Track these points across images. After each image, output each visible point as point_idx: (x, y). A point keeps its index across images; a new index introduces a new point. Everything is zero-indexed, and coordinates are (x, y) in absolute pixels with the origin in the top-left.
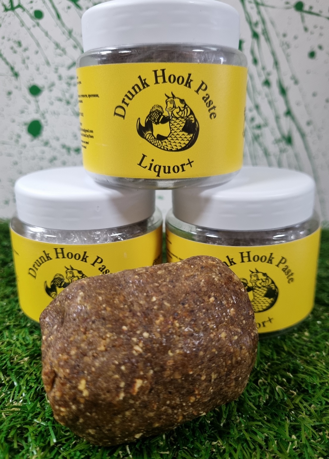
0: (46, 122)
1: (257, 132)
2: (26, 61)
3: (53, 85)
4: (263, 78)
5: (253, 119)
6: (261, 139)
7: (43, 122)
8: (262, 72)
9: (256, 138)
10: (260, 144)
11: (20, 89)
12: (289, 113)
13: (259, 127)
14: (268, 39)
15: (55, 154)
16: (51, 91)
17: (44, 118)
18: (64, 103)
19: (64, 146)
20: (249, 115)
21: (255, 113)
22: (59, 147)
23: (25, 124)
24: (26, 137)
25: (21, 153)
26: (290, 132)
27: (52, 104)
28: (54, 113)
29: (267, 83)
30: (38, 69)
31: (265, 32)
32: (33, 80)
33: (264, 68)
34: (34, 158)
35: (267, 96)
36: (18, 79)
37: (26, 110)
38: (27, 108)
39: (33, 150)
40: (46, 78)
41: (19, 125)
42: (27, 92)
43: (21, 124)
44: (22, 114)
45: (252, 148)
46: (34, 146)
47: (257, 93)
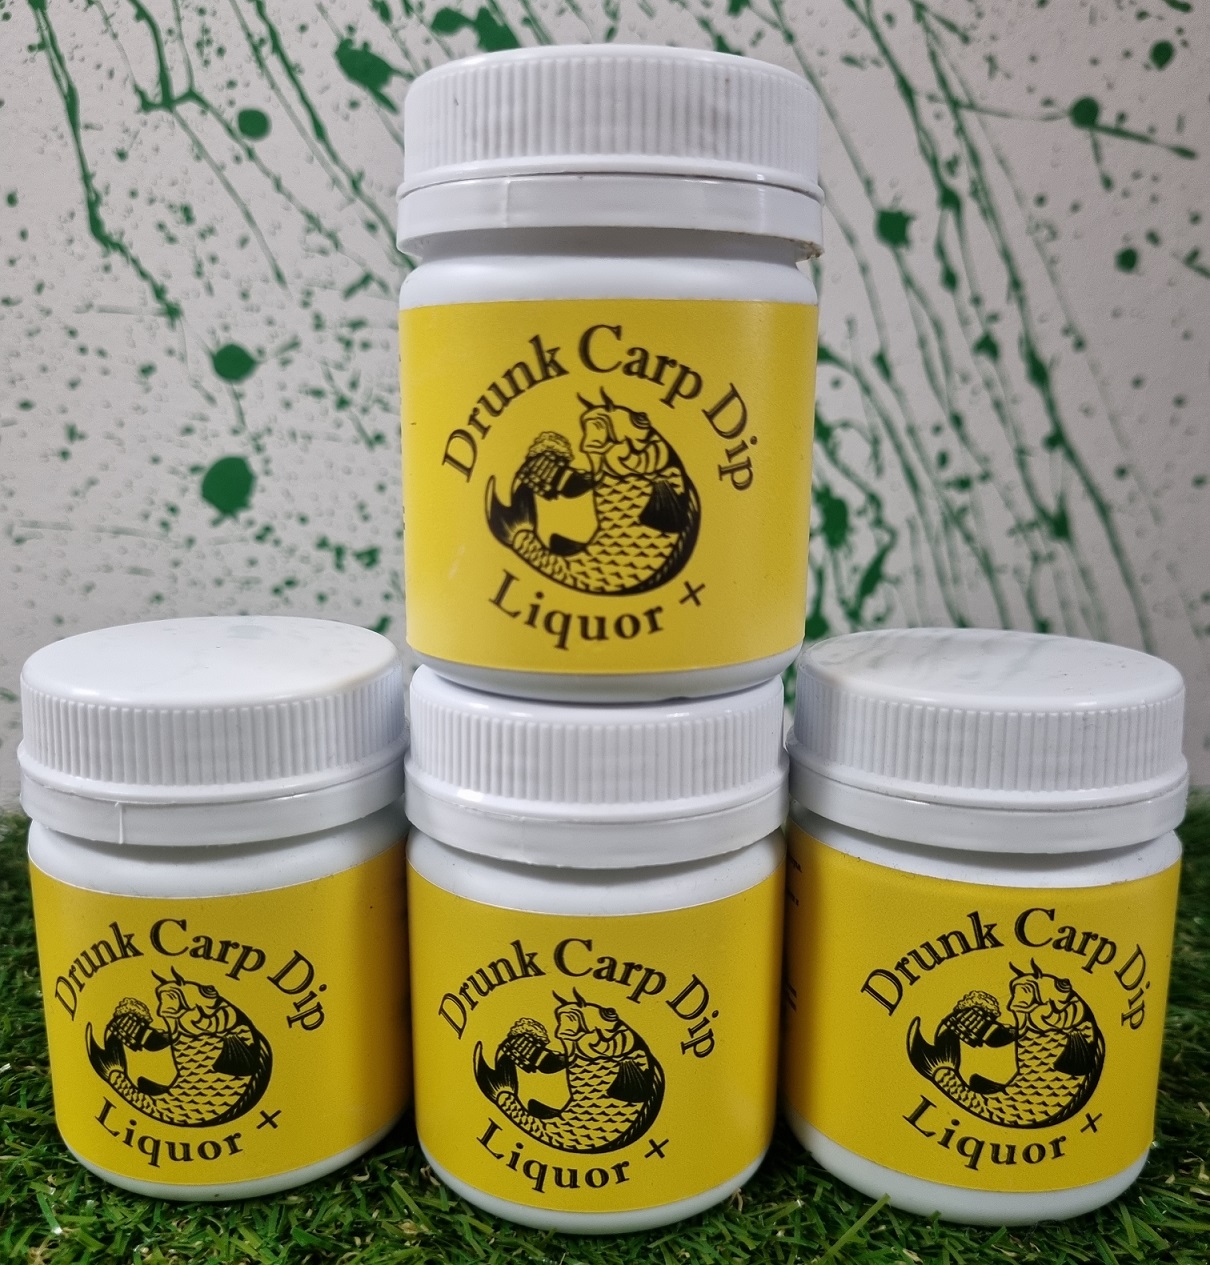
0: (267, 461)
1: (959, 499)
2: (207, 267)
3: (294, 344)
4: (977, 331)
5: (943, 459)
6: (970, 522)
7: (255, 464)
8: (971, 311)
9: (955, 518)
10: (968, 538)
11: (183, 358)
12: (1056, 439)
13: (964, 484)
14: (989, 212)
15: (294, 567)
16: (285, 363)
17: (259, 449)
18: (330, 401)
19: (323, 544)
20: (933, 446)
21: (950, 440)
22: (307, 547)
23: (195, 469)
24: (198, 514)
25: (176, 564)
26: (1062, 500)
27: (288, 405)
28: (293, 435)
29: (988, 346)
30: (245, 295)
31: (979, 190)
32: (226, 328)
33: (977, 301)
34: (219, 583)
35: (988, 384)
36: (177, 323)
37: (197, 424)
38: (203, 418)
39: (218, 553)
40: (270, 322)
41: (174, 471)
42: (206, 365)
43: (183, 469)
44: (187, 438)
45: (944, 549)
46: (220, 541)
47: (957, 378)
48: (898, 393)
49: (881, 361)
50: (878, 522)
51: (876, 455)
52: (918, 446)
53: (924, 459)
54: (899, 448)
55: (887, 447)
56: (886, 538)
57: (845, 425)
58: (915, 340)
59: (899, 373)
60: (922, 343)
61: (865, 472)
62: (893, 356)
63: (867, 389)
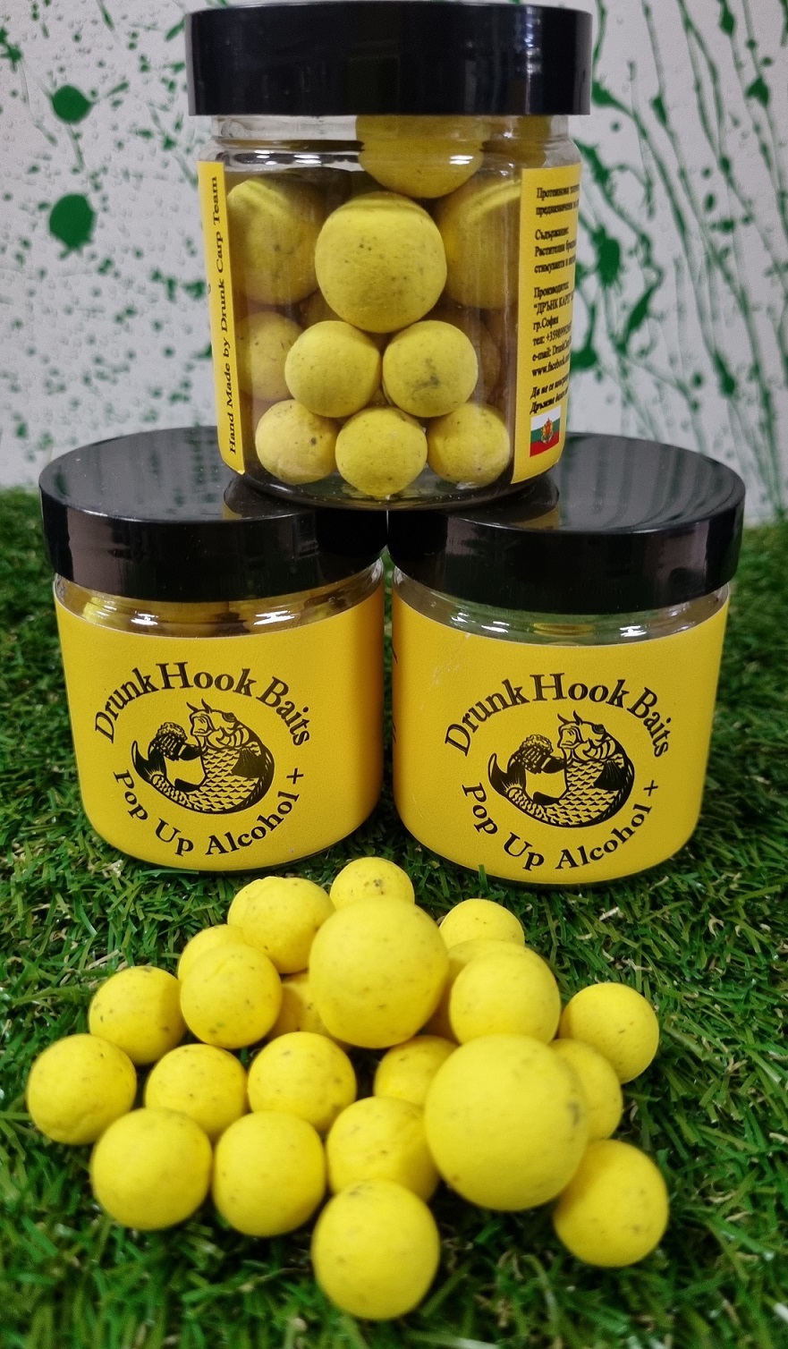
0: (104, 199)
1: (722, 240)
2: (42, 10)
3: (124, 86)
4: (750, 76)
5: (710, 202)
6: (731, 262)
7: (94, 201)
8: (745, 54)
9: (717, 258)
10: (728, 278)
11: (25, 100)
13: (728, 226)
15: (132, 297)
16: (116, 104)
17: (97, 187)
18: (157, 141)
19: (156, 276)
20: (701, 188)
21: (718, 180)
22: (143, 279)
23: (42, 206)
24: (47, 248)
25: (31, 293)
27: (120, 145)
28: (126, 174)
29: (759, 91)
30: (77, 38)
32: (62, 70)
33: (752, 44)
34: (69, 311)
35: (757, 129)
36: (18, 64)
37: (42, 163)
38: (47, 158)
39: (66, 284)
40: (101, 64)
41: (24, 208)
42: (47, 106)
43: (33, 206)
44: (33, 176)
45: (705, 288)
46: (67, 273)
47: (728, 121)
48: (671, 135)
49: (658, 105)
50: (648, 262)
51: (649, 197)
52: (688, 189)
53: (692, 202)
54: (670, 191)
55: (659, 189)
56: (653, 276)
57: (622, 168)
58: (692, 83)
59: (673, 116)
60: (698, 87)
61: (638, 214)
62: (668, 101)
63: (643, 133)
